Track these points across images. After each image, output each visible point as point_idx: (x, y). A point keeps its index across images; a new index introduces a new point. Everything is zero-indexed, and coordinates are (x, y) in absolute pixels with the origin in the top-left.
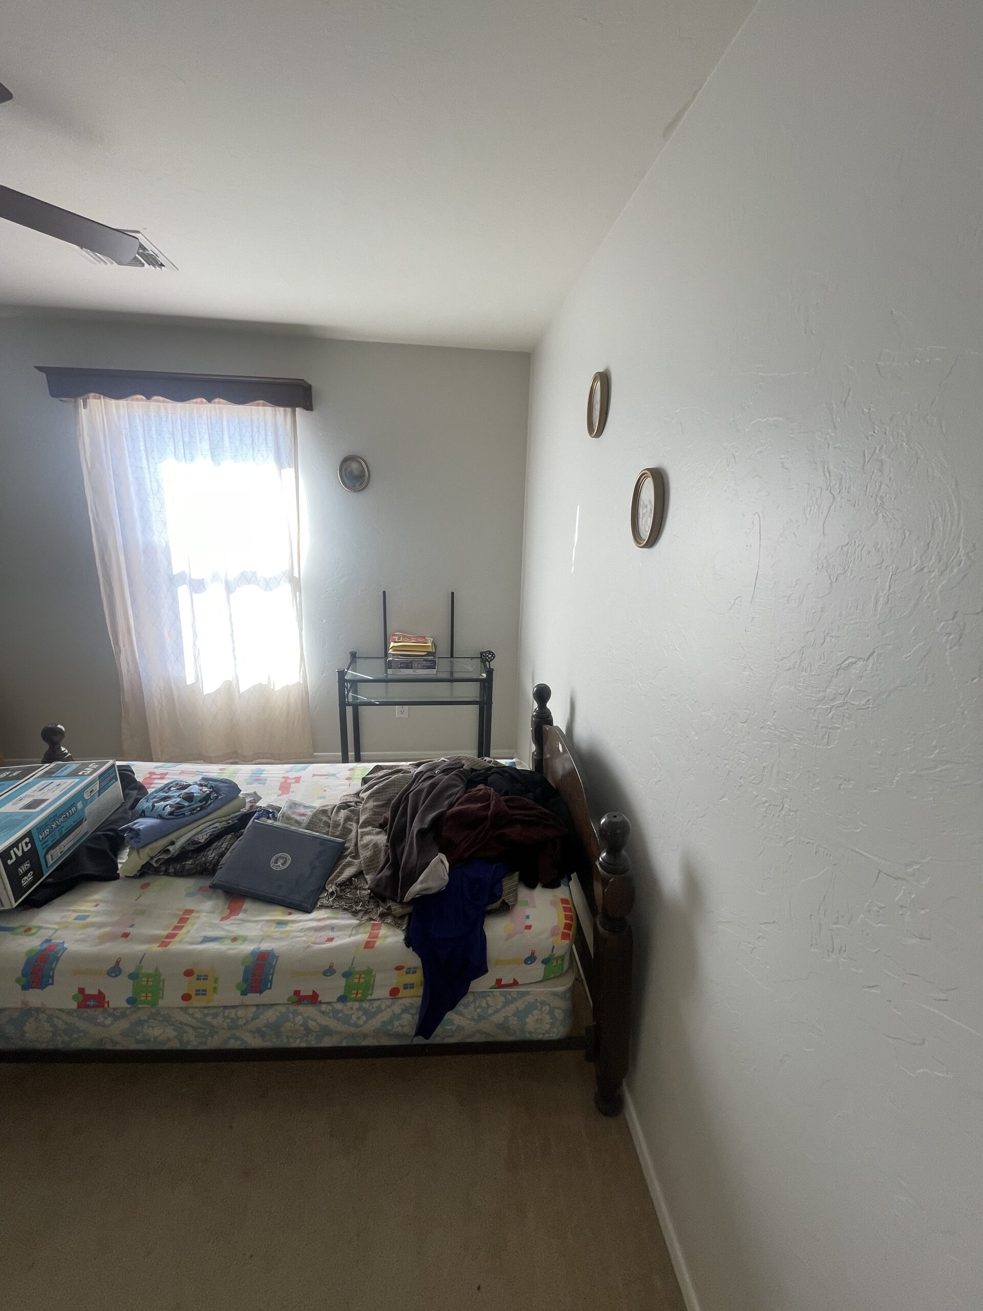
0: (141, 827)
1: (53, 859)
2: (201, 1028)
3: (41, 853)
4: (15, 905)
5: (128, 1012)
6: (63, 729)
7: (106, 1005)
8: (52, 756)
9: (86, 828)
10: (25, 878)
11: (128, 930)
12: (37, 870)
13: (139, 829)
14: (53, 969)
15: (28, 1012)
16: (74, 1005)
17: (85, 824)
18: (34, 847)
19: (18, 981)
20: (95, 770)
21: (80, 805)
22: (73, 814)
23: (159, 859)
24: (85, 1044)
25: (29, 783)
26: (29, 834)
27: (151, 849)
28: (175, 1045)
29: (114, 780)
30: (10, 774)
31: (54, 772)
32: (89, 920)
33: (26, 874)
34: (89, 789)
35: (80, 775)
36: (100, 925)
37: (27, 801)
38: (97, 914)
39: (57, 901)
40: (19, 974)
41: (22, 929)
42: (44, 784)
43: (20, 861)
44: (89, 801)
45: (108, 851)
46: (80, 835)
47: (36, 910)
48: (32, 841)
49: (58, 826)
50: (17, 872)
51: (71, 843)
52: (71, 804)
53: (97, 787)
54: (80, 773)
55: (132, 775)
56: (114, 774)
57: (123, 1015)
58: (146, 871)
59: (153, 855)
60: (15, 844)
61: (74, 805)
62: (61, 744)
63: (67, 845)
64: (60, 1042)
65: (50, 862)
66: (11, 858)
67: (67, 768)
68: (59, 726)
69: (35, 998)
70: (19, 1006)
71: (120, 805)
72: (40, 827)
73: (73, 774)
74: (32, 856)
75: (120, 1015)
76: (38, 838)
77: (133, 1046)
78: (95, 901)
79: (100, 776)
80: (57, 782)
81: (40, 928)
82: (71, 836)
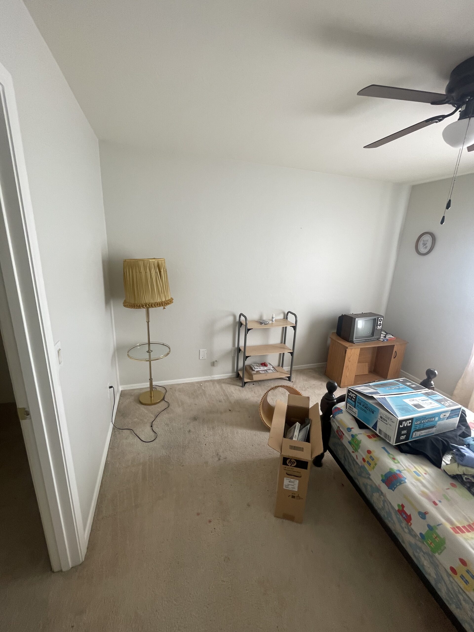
0: (466, 454)
1: (416, 435)
3: (413, 430)
4: (394, 444)
5: (417, 538)
6: (437, 374)
7: (410, 524)
8: (426, 384)
9: (433, 431)
10: (402, 436)
11: (437, 502)
12: (408, 436)
13: (465, 455)
14: (397, 486)
15: (378, 490)
16: (397, 508)
17: (434, 429)
18: (411, 426)
19: (382, 475)
20: (450, 406)
21: (437, 419)
22: (432, 421)
23: (468, 479)
25: (418, 394)
26: (412, 419)
27: (466, 469)
29: (457, 416)
30: (411, 385)
31: (430, 395)
32: (420, 478)
34: (444, 414)
35: (442, 404)
36: (424, 486)
37: (415, 403)
38: (425, 478)
39: (409, 455)
40: (384, 474)
41: (392, 456)
42: (424, 399)
43: (404, 428)
44: (442, 419)
45: (441, 450)
46: (431, 432)
47: (400, 453)
48: (412, 423)
49: (424, 423)
50: (401, 432)
51: (425, 434)
52: (433, 416)
53: (448, 415)
54: (443, 403)
55: (465, 417)
56: (457, 413)
57: (415, 536)
58: (456, 478)
59: (466, 473)
60: (406, 420)
62: (433, 380)
63: (423, 433)
65: (414, 436)
67: (436, 396)
68: (436, 371)
69: (384, 488)
70: (377, 485)
71: (453, 429)
72: (418, 419)
73: (439, 401)
74: (409, 429)
75: (411, 532)
76: (415, 423)
78: (426, 471)
79: (452, 410)
80: (430, 401)
81: (399, 462)
82: (428, 430)
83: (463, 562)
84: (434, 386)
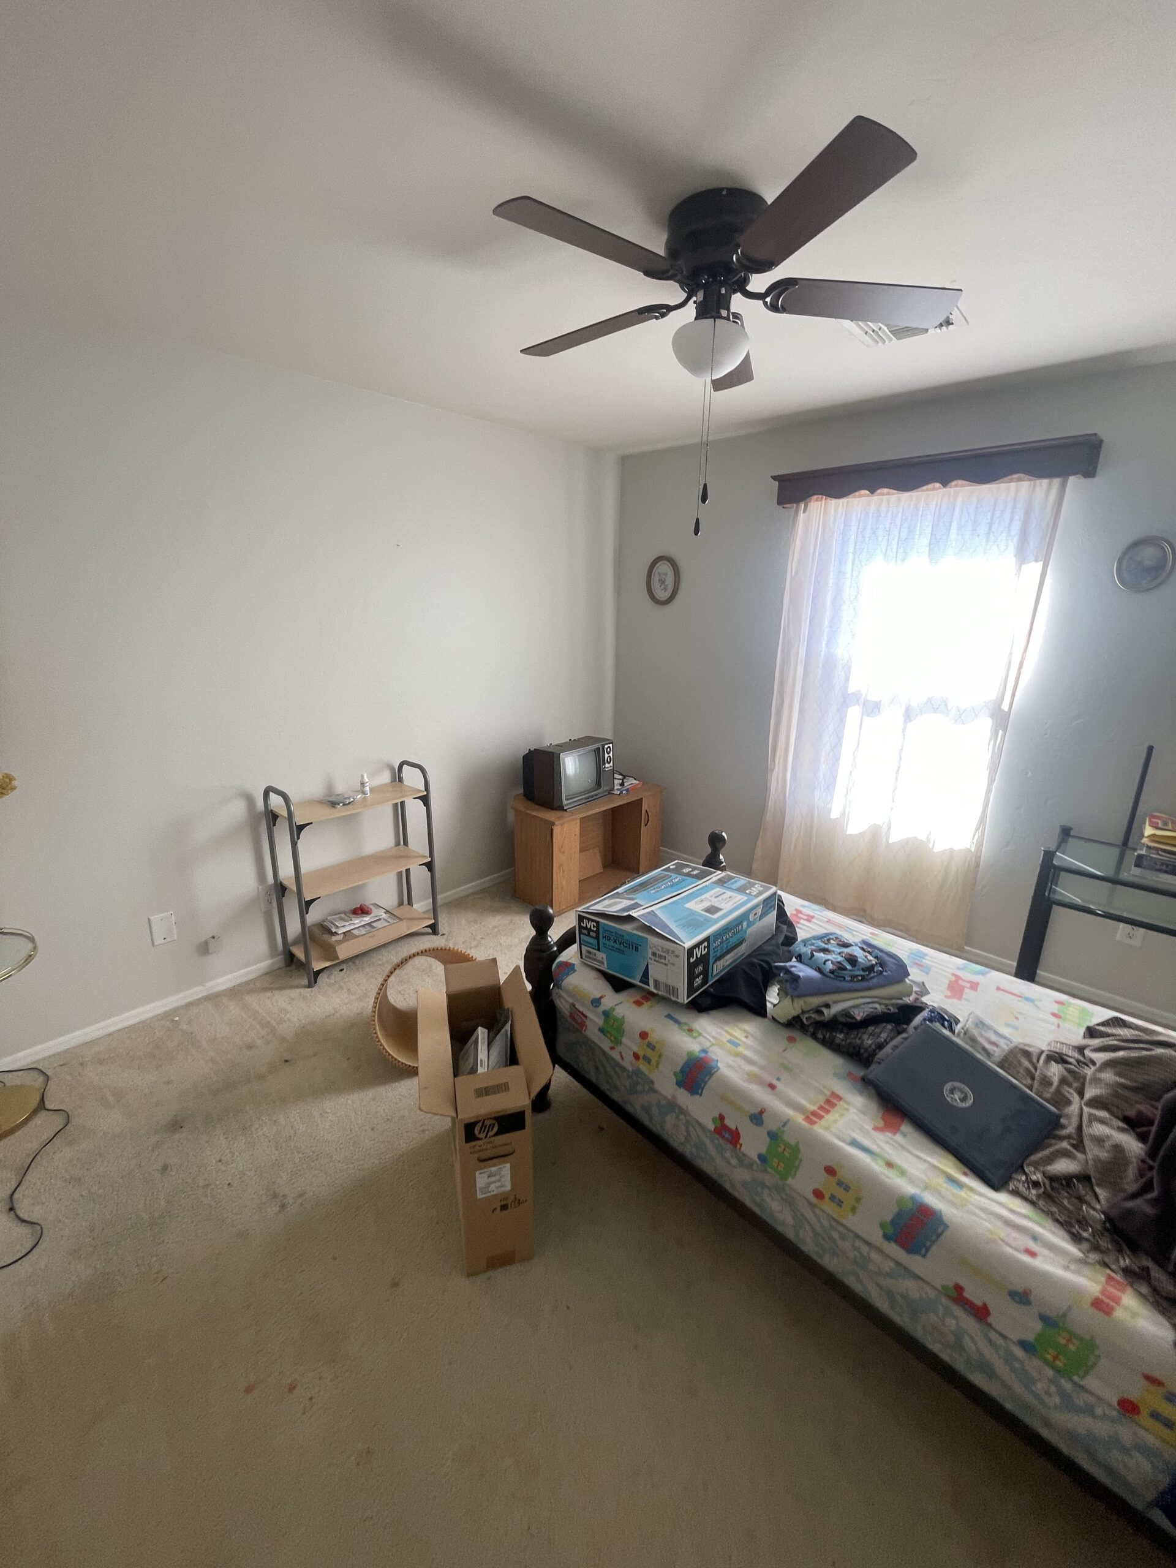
0: (801, 974)
1: (719, 968)
2: (823, 1238)
3: (712, 960)
4: (686, 1001)
5: (755, 1167)
6: (726, 838)
7: (738, 1146)
8: (712, 862)
9: (743, 950)
10: (697, 980)
11: (775, 1082)
12: (705, 973)
13: (799, 977)
14: (706, 1083)
15: (672, 1106)
16: (711, 1126)
17: (744, 945)
18: (708, 953)
19: (675, 1074)
20: (760, 893)
21: (745, 924)
22: (737, 933)
23: (810, 1017)
24: (706, 1167)
25: (706, 886)
26: (707, 939)
27: (805, 1002)
28: (790, 1234)
29: (773, 909)
30: (691, 871)
31: (725, 882)
32: (740, 1049)
33: (698, 976)
34: (754, 912)
35: (747, 894)
36: (750, 1062)
37: (706, 904)
38: (747, 1047)
39: (714, 1013)
40: (678, 1069)
41: (686, 1028)
42: (718, 892)
43: (699, 961)
44: (752, 923)
45: (761, 983)
46: (741, 954)
47: (696, 1012)
48: (708, 947)
49: (727, 939)
50: (694, 972)
51: (731, 961)
52: (739, 921)
53: (759, 911)
54: (748, 892)
55: (782, 905)
56: (773, 903)
57: (750, 1166)
58: (794, 1024)
59: (805, 1010)
60: (698, 945)
61: (741, 923)
62: (722, 851)
63: (729, 959)
64: (688, 1151)
65: (715, 972)
66: (693, 957)
67: (736, 882)
68: (724, 834)
69: (683, 1098)
70: (670, 1097)
71: (770, 936)
72: (718, 935)
73: (741, 890)
74: (704, 960)
75: (744, 1162)
76: (713, 945)
77: (748, 1202)
78: (745, 1031)
79: (765, 900)
80: (729, 893)
81: (700, 1034)
82: (735, 951)
83: (830, 1171)
84: (724, 864)
